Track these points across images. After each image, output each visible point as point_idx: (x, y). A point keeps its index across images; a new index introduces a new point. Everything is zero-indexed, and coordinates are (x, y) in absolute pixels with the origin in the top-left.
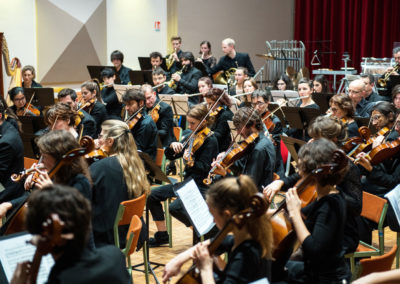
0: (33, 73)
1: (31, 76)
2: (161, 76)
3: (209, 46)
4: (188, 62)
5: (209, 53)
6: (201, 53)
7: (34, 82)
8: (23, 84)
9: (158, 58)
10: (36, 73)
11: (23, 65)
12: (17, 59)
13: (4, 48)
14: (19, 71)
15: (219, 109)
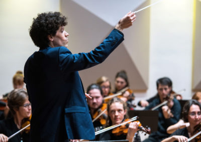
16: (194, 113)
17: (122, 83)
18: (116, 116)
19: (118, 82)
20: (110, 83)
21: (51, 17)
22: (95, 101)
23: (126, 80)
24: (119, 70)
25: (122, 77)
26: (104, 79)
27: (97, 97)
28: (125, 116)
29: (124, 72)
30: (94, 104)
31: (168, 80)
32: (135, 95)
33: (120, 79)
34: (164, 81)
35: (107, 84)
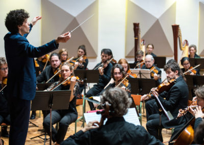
0: (195, 49)
1: (194, 51)
7: (195, 54)
8: (189, 56)
10: (197, 49)
11: (190, 44)
12: (186, 41)
13: (179, 34)
14: (187, 48)
16: (116, 73)
17: (82, 52)
18: (64, 74)
19: (80, 52)
20: (67, 52)
21: (19, 13)
22: (55, 63)
23: (85, 51)
24: (81, 45)
25: (82, 48)
26: (63, 50)
27: (56, 61)
28: (71, 74)
29: (84, 46)
30: (55, 65)
31: (109, 51)
32: (89, 60)
33: (81, 50)
34: (106, 51)
35: (66, 53)
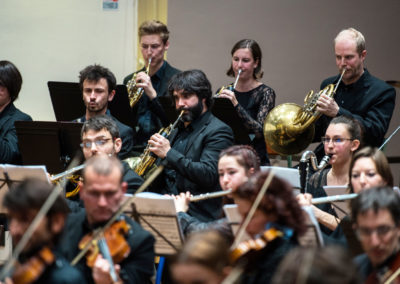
2: (105, 134)
3: (256, 53)
4: (192, 101)
5: (256, 73)
6: (231, 72)
9: (103, 84)
15: (270, 235)
